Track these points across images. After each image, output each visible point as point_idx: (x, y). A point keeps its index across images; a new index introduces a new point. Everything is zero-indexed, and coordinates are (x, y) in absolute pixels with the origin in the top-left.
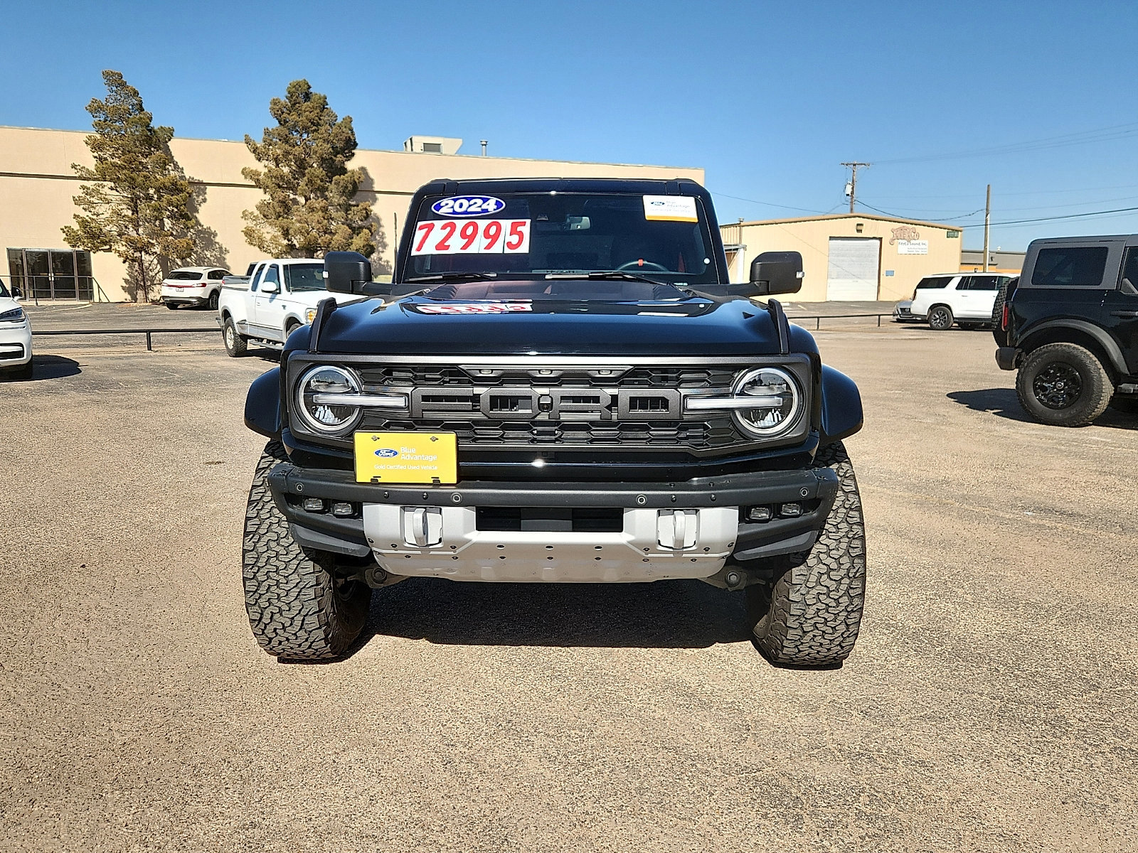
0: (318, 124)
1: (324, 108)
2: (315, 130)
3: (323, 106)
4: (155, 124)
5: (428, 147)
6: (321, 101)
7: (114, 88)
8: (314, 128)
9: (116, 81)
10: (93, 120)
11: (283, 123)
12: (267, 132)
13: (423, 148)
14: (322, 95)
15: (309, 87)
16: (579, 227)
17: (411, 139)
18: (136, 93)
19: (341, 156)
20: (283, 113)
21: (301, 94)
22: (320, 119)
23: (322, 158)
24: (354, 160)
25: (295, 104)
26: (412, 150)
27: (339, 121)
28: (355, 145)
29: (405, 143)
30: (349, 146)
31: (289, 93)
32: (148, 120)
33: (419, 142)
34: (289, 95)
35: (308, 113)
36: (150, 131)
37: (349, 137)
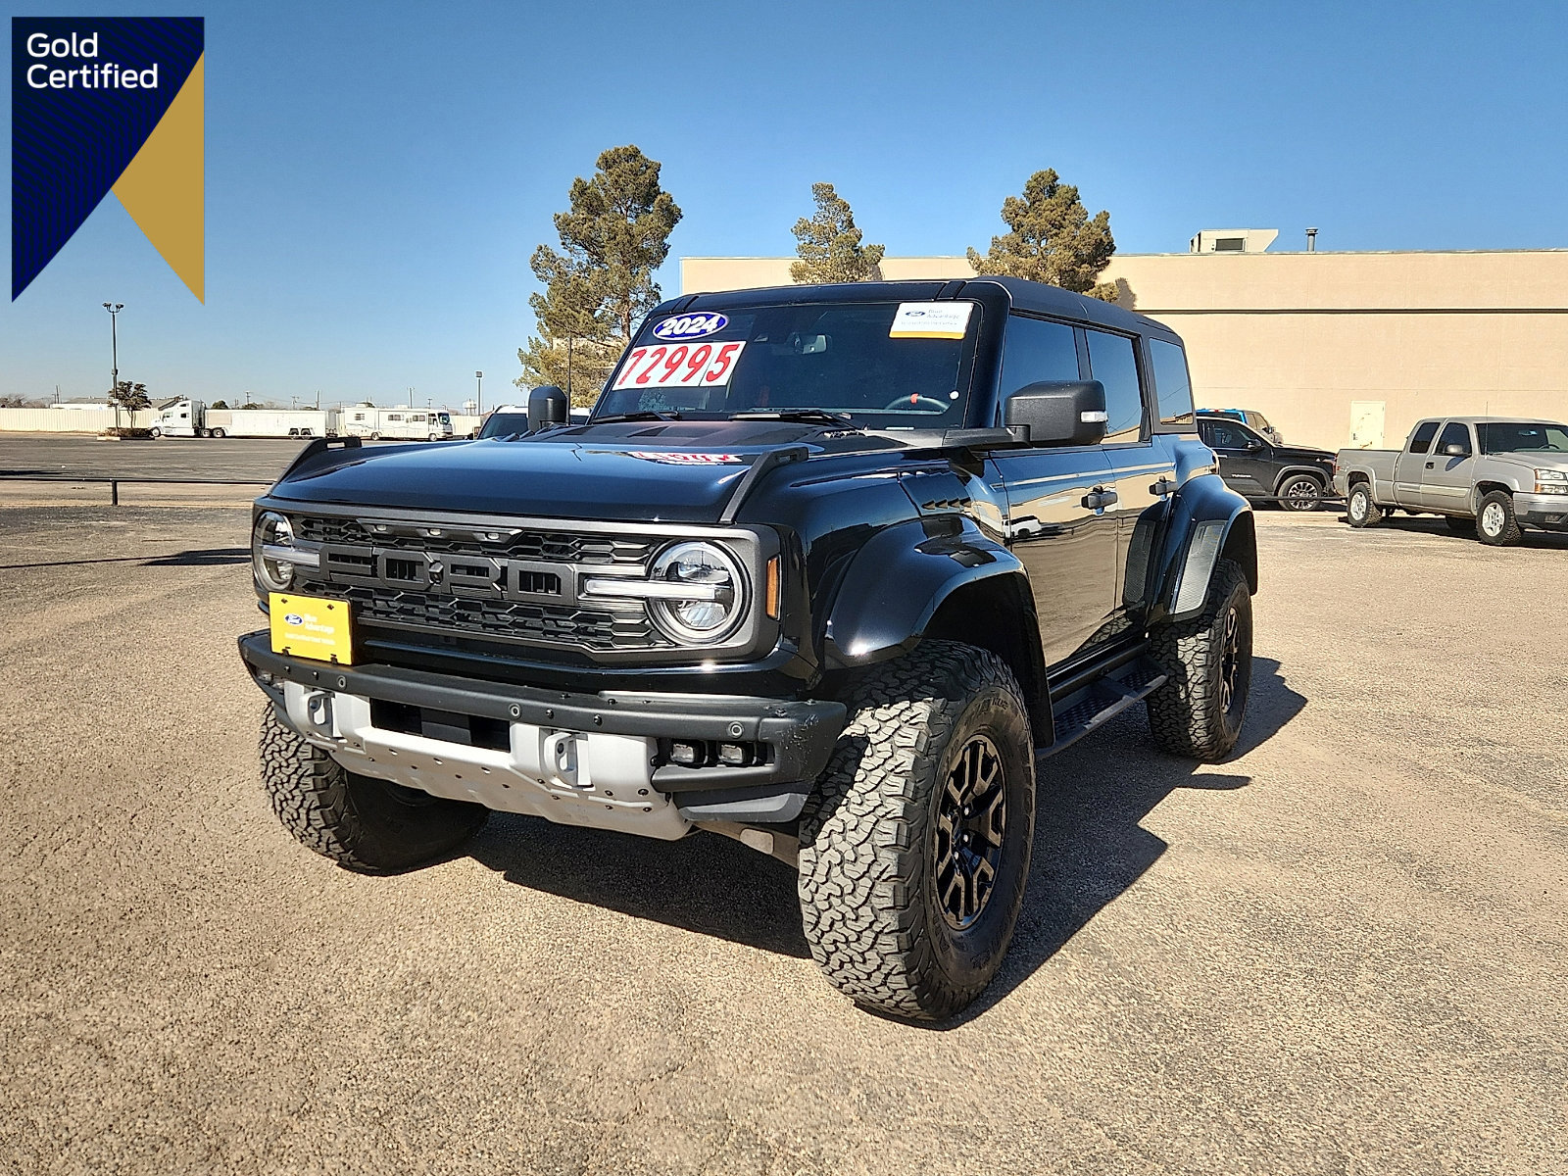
0: (1061, 226)
1: (1073, 203)
2: (1056, 235)
3: (1073, 199)
4: (863, 244)
5: (1222, 245)
6: (1069, 195)
7: (824, 204)
8: (1055, 231)
9: (825, 195)
10: (795, 243)
11: (1017, 227)
12: (995, 242)
13: (1215, 247)
14: (1072, 187)
15: (1056, 178)
16: (813, 349)
17: (1199, 235)
18: (846, 207)
19: (1086, 265)
20: (1016, 215)
21: (1046, 186)
22: (1064, 219)
23: (1060, 271)
24: (1109, 269)
25: (1034, 203)
26: (1199, 250)
27: (1090, 219)
28: (1112, 249)
29: (1192, 241)
30: (1102, 251)
31: (1028, 188)
32: (856, 240)
33: (1210, 238)
34: (1028, 192)
35: (1048, 212)
36: (857, 251)
37: (1101, 240)
